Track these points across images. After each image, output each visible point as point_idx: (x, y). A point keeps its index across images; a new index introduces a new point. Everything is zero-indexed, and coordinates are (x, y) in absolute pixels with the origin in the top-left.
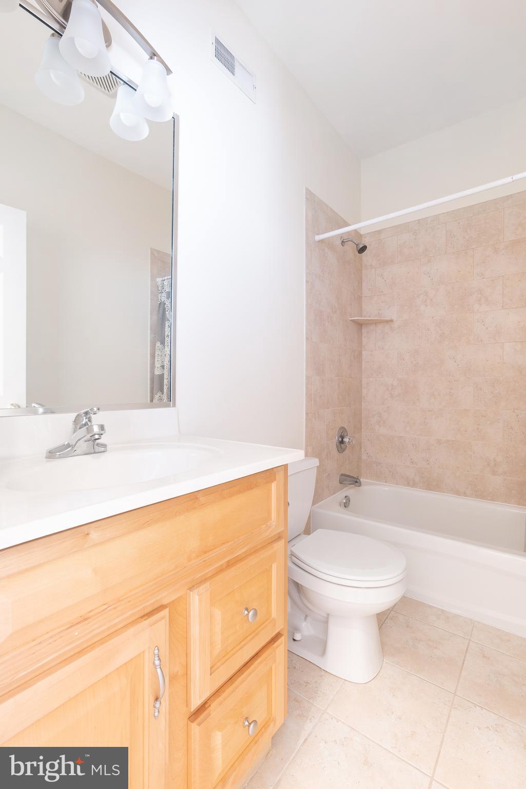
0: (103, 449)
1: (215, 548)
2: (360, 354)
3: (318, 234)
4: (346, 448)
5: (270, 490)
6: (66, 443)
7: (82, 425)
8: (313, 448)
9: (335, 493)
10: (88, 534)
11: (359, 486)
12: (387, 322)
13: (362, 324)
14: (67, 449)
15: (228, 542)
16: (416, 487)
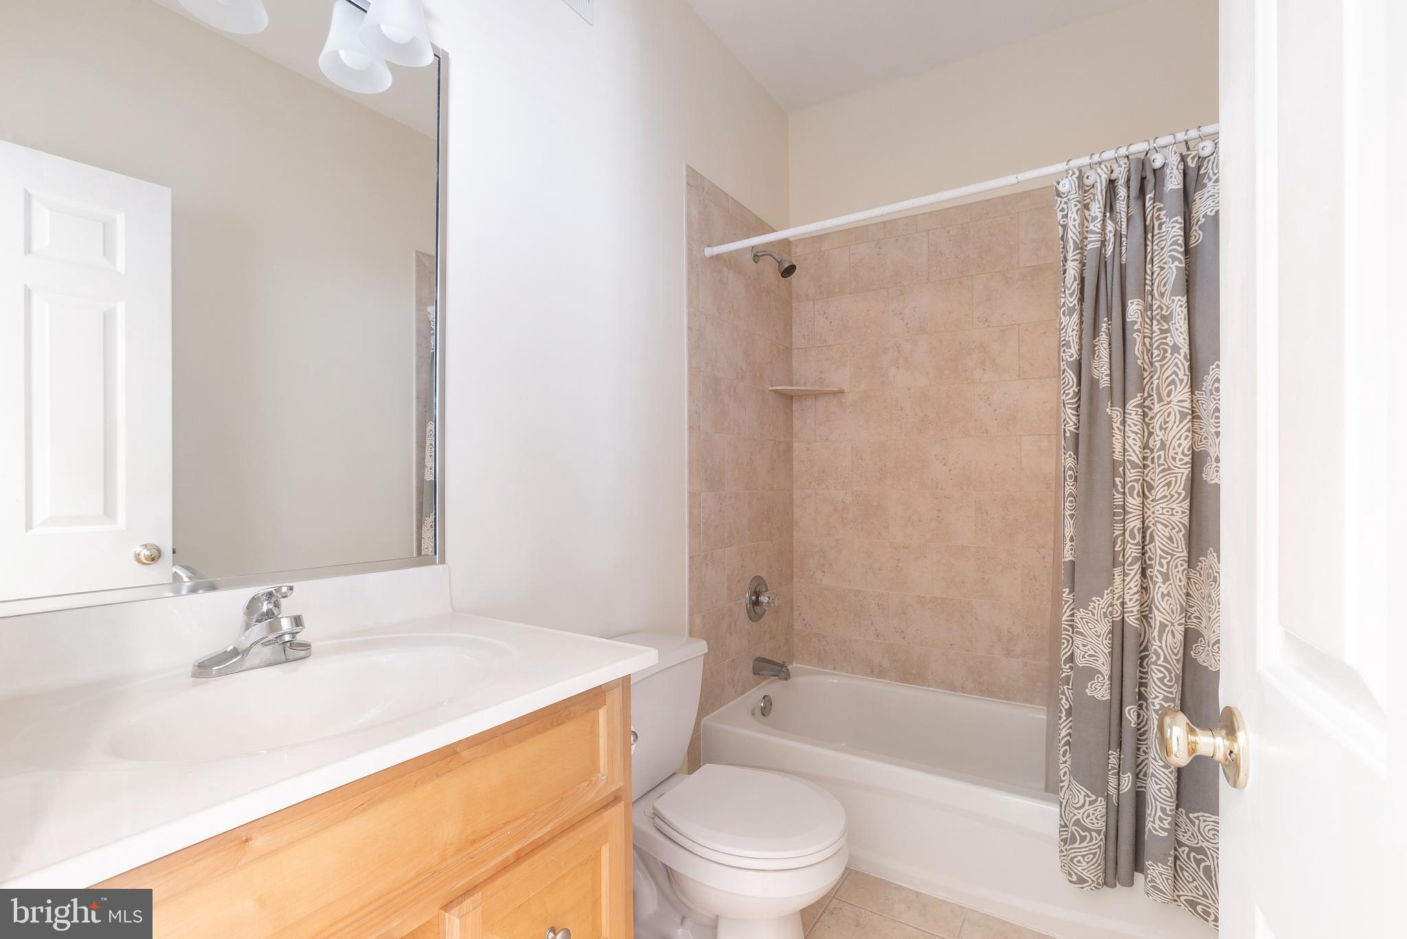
0: (302, 653)
1: (492, 833)
2: (789, 448)
3: (710, 246)
4: (764, 613)
5: (595, 723)
6: (231, 647)
7: (262, 615)
8: (704, 617)
9: (744, 692)
10: (247, 841)
11: (786, 679)
12: (835, 393)
13: (792, 397)
14: (232, 658)
15: (517, 819)
16: (884, 678)
